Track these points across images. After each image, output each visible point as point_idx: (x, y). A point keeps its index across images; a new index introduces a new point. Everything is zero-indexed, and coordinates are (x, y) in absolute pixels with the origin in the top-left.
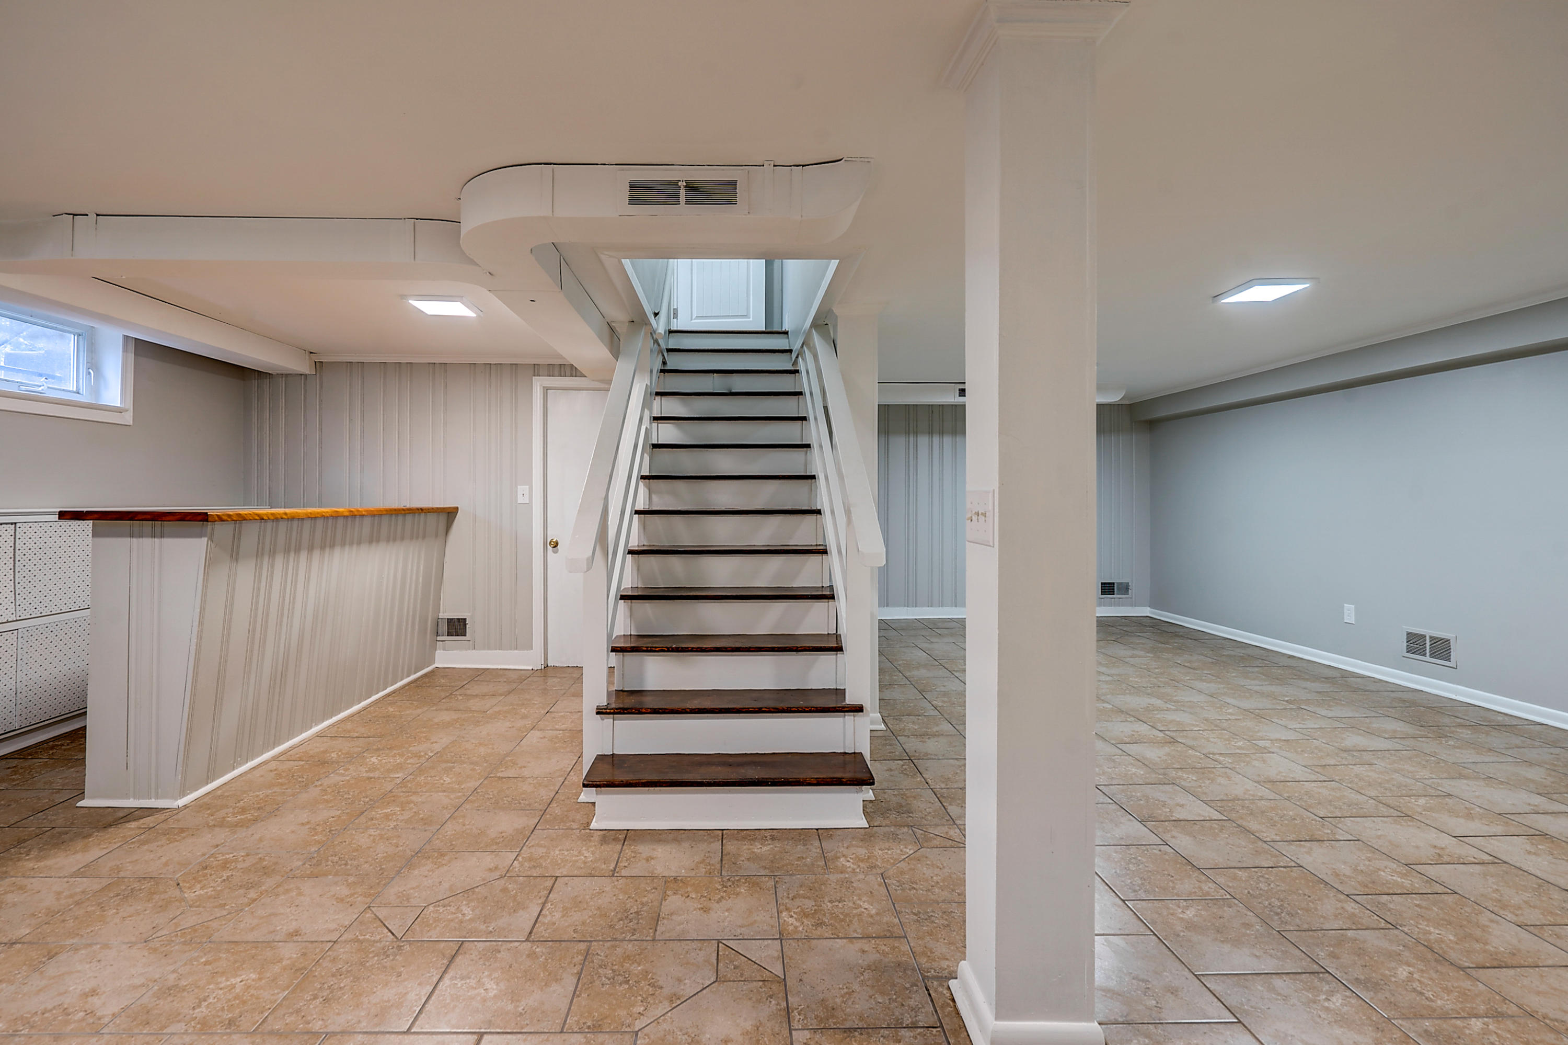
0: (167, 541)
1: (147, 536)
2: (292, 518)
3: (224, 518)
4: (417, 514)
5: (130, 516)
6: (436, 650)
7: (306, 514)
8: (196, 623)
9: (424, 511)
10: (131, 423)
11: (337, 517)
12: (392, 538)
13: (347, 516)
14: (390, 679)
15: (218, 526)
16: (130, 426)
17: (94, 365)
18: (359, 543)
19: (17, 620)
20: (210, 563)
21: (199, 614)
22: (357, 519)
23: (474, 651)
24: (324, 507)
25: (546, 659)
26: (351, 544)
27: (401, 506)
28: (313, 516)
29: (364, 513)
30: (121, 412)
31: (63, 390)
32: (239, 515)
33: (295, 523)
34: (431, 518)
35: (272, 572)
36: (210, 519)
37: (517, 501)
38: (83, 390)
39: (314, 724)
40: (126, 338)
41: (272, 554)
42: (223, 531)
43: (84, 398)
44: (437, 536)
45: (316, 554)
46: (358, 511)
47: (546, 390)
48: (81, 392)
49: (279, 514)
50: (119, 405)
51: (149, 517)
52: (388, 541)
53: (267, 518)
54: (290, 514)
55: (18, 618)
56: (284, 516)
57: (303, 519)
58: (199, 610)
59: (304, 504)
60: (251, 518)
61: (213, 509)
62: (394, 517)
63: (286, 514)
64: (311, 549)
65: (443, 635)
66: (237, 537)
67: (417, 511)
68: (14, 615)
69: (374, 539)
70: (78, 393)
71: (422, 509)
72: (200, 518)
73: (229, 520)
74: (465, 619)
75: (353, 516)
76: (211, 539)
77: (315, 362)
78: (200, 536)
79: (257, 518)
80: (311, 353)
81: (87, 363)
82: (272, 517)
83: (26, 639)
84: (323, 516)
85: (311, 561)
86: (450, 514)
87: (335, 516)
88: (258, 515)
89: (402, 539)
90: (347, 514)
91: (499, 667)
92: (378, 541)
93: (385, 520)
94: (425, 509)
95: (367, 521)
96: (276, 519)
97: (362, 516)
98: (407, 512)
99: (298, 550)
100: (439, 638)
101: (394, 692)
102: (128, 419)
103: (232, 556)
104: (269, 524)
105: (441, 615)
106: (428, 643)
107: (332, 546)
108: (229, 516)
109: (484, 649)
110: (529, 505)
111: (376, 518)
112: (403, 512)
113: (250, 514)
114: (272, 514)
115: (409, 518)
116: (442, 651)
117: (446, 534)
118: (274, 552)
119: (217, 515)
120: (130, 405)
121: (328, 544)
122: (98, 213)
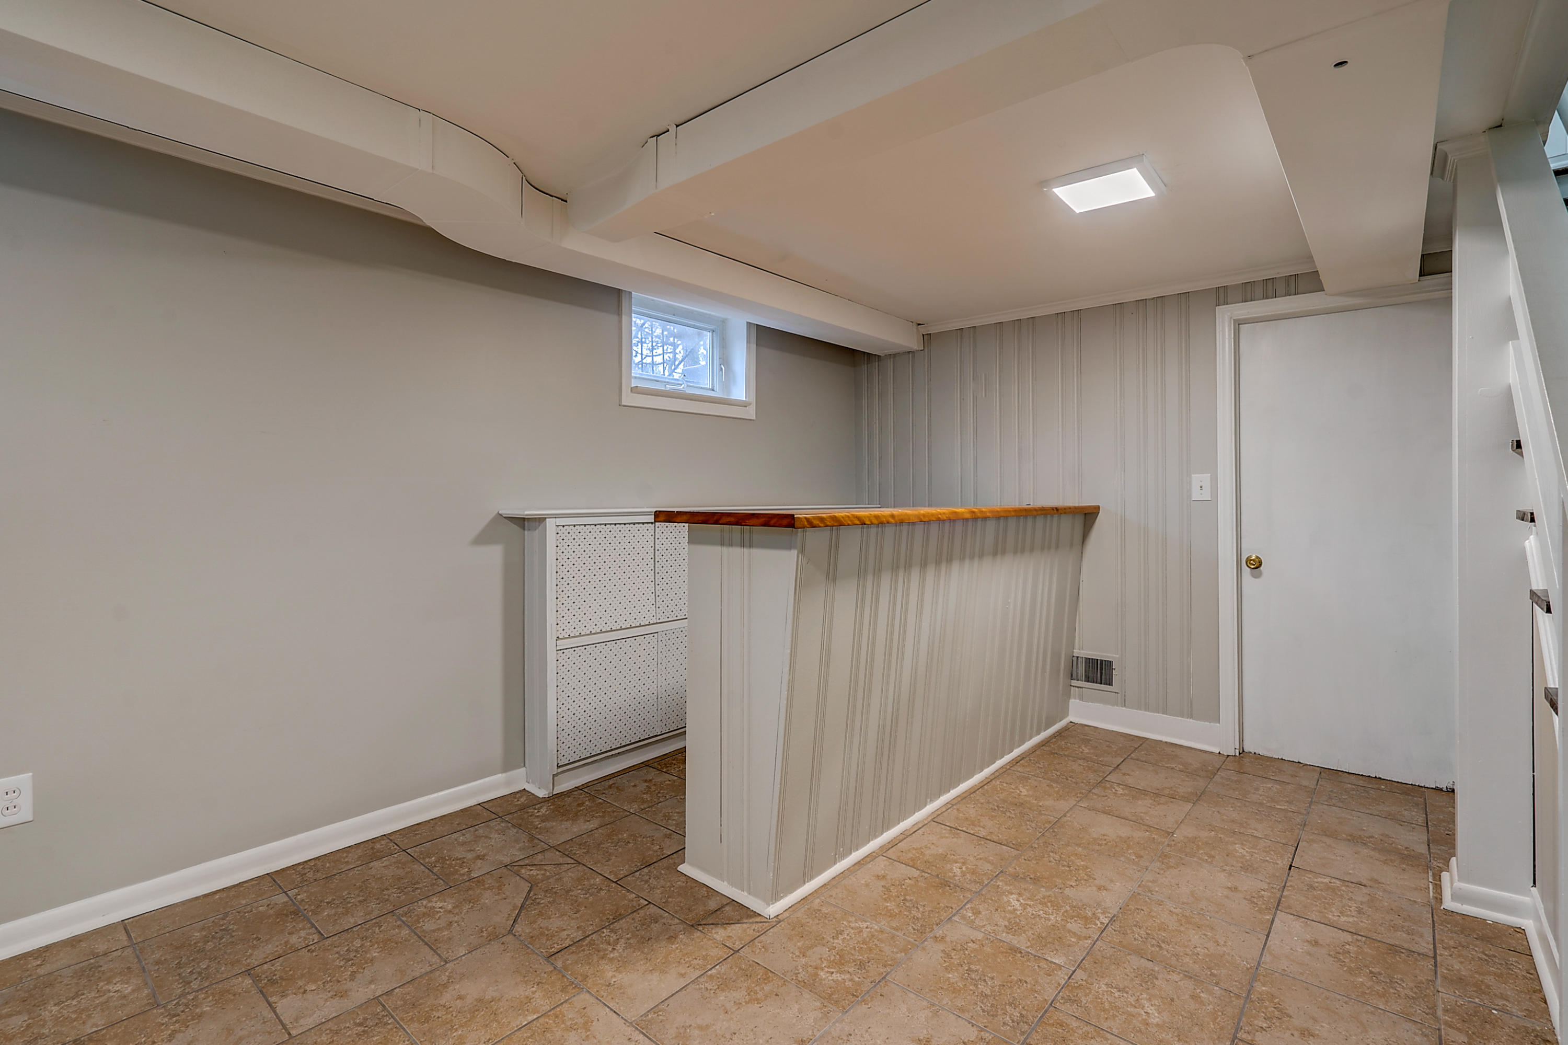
0: (757, 553)
1: (736, 545)
2: (900, 522)
3: (816, 522)
4: (1049, 516)
5: (715, 518)
6: (1069, 698)
7: (918, 516)
8: (787, 669)
9: (1060, 511)
10: (754, 418)
11: (954, 521)
12: (1020, 549)
13: (967, 519)
14: (1017, 738)
15: (810, 532)
16: (753, 420)
17: (724, 361)
18: (981, 556)
19: (657, 623)
20: (801, 585)
21: (789, 656)
22: (979, 522)
23: (1124, 708)
24: (937, 506)
25: (1241, 740)
26: (972, 558)
27: (1024, 505)
28: (927, 519)
29: (988, 514)
30: (746, 407)
31: (701, 388)
32: (834, 518)
33: (905, 528)
34: (1066, 521)
35: (878, 593)
36: (797, 524)
37: (1190, 496)
38: (717, 388)
39: (929, 800)
40: (749, 324)
41: (878, 572)
42: (816, 539)
43: (717, 394)
44: (1072, 545)
45: (931, 571)
46: (981, 512)
47: (1238, 324)
48: (715, 389)
49: (884, 516)
50: (744, 399)
51: (732, 519)
52: (1015, 552)
53: (869, 523)
54: (898, 516)
55: (658, 621)
56: (891, 520)
57: (914, 523)
58: (789, 651)
59: (913, 503)
60: (850, 523)
61: (802, 511)
62: (1022, 519)
63: (893, 516)
64: (924, 565)
65: (1079, 680)
66: (834, 549)
67: (1052, 511)
68: (655, 617)
69: (998, 550)
70: (713, 390)
71: (1057, 509)
72: (785, 522)
73: (822, 525)
74: (1111, 662)
75: (977, 518)
76: (802, 551)
77: (923, 335)
78: (790, 547)
79: (857, 522)
80: (919, 324)
81: (720, 358)
82: (875, 521)
83: (665, 643)
84: (939, 520)
85: (924, 579)
86: (1089, 515)
87: (953, 519)
88: (858, 518)
89: (1032, 550)
90: (968, 516)
91: (1164, 739)
92: (1004, 552)
93: (1012, 523)
94: (1061, 509)
95: (991, 525)
96: (881, 523)
97: (985, 518)
98: (1039, 512)
99: (908, 566)
100: (1074, 683)
101: (1021, 758)
102: (751, 413)
103: (828, 576)
104: (873, 530)
105: (1076, 652)
106: (1061, 688)
107: (950, 560)
108: (822, 519)
109: (1139, 708)
110: (1213, 502)
111: (1002, 521)
112: (1035, 513)
113: (848, 517)
114: (877, 517)
115: (1040, 521)
116: (1078, 701)
117: (1083, 542)
118: (880, 570)
119: (806, 518)
120: (753, 399)
121: (944, 558)
122: (677, 124)
